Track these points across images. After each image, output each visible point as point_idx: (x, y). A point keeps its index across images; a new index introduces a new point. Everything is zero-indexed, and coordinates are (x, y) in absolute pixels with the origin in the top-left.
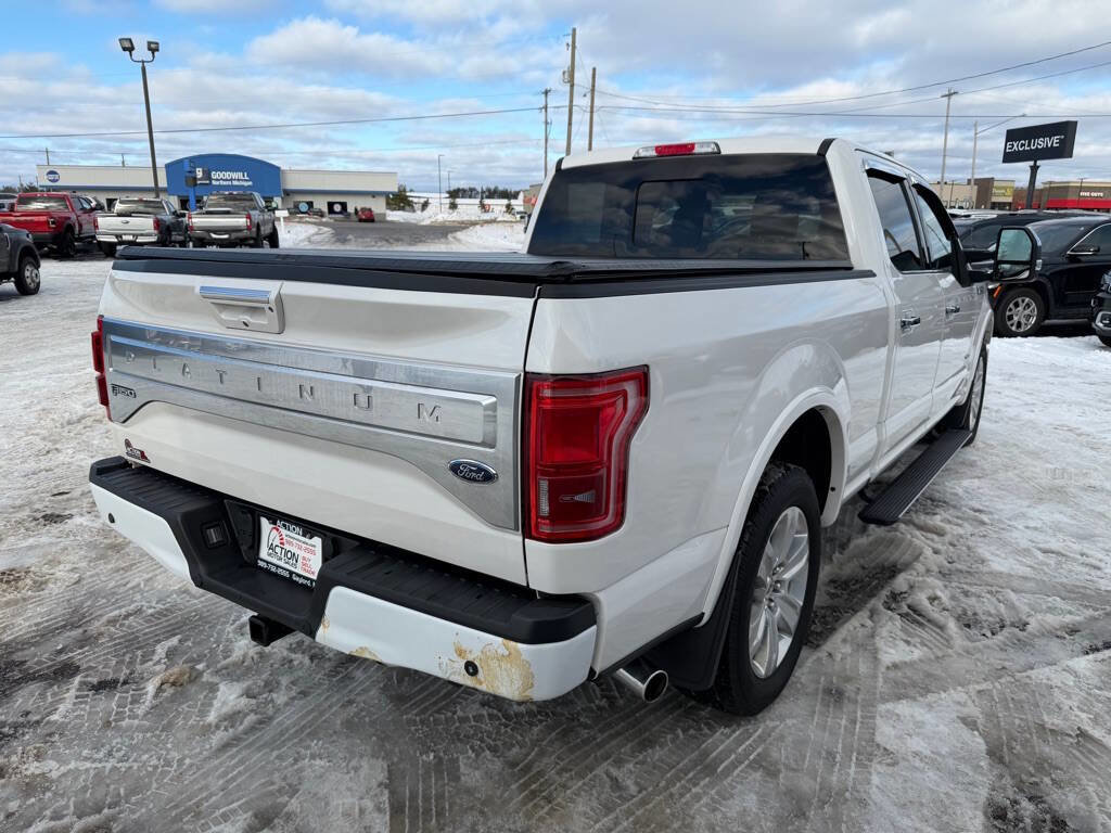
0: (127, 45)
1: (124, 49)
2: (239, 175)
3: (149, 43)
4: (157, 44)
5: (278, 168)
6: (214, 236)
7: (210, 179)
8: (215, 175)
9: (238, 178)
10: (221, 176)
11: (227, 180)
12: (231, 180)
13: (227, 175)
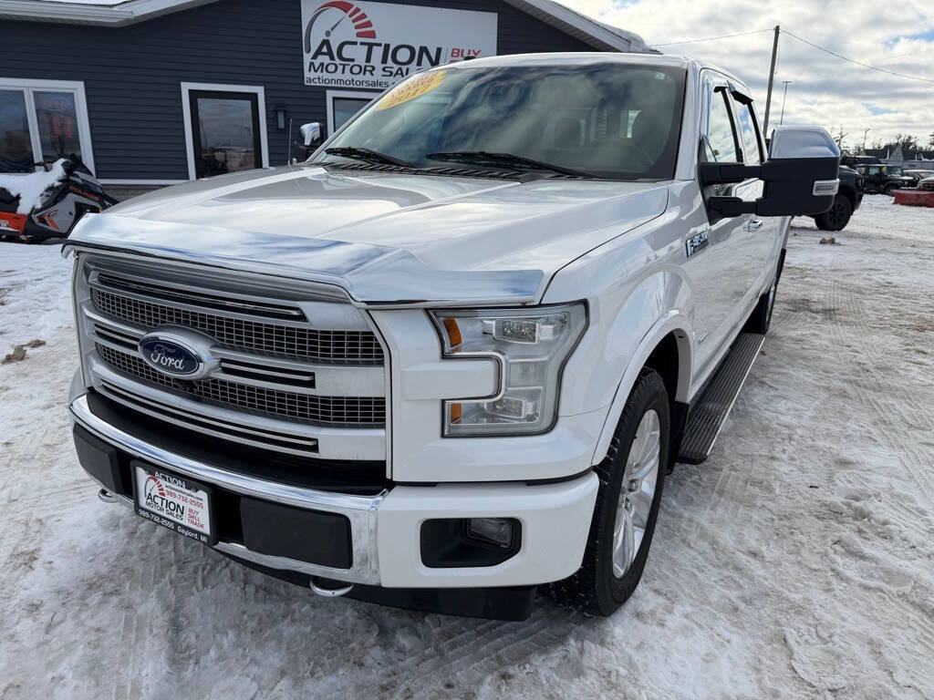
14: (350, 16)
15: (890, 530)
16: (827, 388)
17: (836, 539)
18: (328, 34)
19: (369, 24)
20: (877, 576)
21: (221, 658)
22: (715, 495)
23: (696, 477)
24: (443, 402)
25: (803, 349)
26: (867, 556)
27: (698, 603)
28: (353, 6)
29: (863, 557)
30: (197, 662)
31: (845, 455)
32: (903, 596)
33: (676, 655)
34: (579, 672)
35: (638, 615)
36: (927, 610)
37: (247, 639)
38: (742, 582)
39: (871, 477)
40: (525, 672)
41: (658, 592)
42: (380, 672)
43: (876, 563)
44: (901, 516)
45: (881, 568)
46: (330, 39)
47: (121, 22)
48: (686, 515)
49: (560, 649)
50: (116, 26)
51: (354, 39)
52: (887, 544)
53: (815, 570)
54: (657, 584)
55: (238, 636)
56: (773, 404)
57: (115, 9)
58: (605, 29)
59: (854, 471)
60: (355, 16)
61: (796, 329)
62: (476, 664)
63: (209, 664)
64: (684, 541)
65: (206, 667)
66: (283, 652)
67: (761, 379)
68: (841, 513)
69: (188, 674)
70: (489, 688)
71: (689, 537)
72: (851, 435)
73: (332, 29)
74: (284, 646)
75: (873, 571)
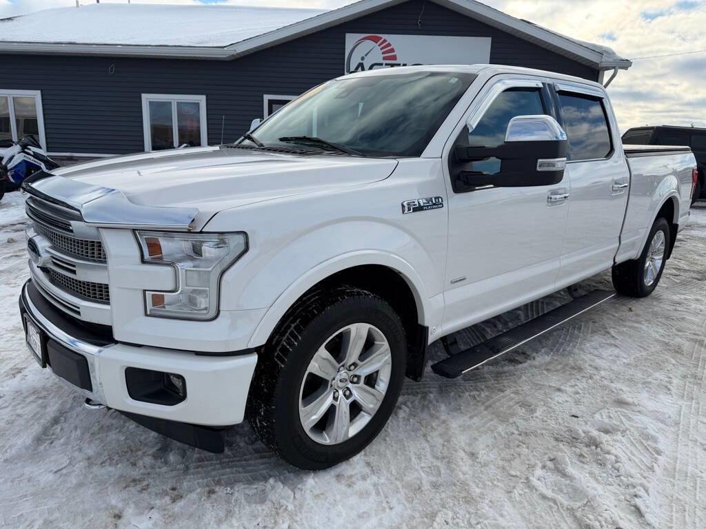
14: (379, 46)
15: (606, 459)
16: (666, 344)
17: (552, 457)
18: (363, 59)
19: (392, 50)
20: (565, 491)
21: (66, 444)
22: (482, 408)
23: (477, 393)
24: (145, 291)
25: (676, 310)
26: (567, 474)
27: (393, 478)
28: (381, 38)
29: (564, 475)
30: (52, 443)
31: (627, 397)
32: (571, 511)
33: (340, 507)
34: (263, 501)
35: (338, 476)
36: (583, 524)
37: (87, 436)
38: (443, 471)
39: (634, 417)
40: (225, 492)
41: (368, 464)
42: (141, 471)
43: (571, 481)
44: (635, 452)
45: (572, 486)
46: (364, 62)
47: (229, 57)
48: (443, 417)
49: (261, 484)
50: (227, 60)
51: (381, 61)
52: (596, 469)
53: (513, 476)
54: (371, 459)
55: (83, 434)
56: (600, 350)
57: (225, 49)
58: (580, 45)
59: (624, 410)
60: (382, 46)
61: (684, 294)
62: (201, 480)
63: (57, 446)
64: (425, 436)
65: (55, 447)
66: (100, 447)
67: (608, 330)
68: (578, 439)
69: (42, 448)
70: (195, 496)
71: (431, 434)
72: (650, 383)
73: (366, 55)
74: (102, 445)
75: (563, 487)
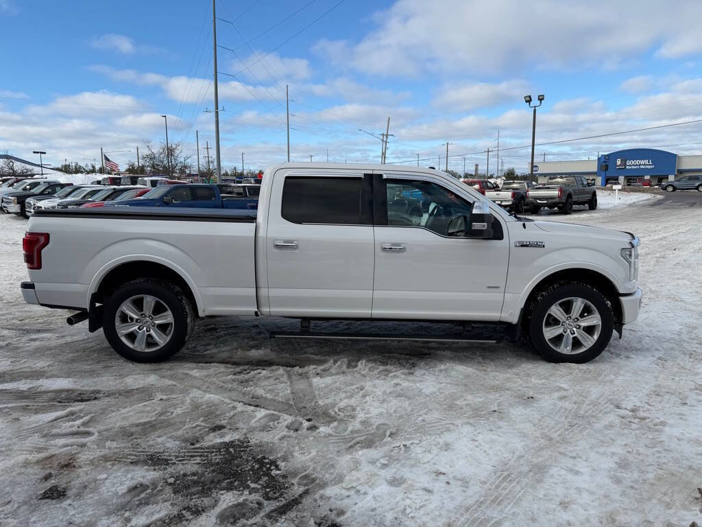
0: (528, 99)
1: (527, 102)
2: (646, 162)
3: (539, 96)
4: (543, 96)
5: (676, 155)
6: (539, 201)
7: (625, 165)
8: (629, 163)
9: (645, 163)
10: (633, 162)
11: (636, 165)
12: (640, 165)
13: (637, 162)
